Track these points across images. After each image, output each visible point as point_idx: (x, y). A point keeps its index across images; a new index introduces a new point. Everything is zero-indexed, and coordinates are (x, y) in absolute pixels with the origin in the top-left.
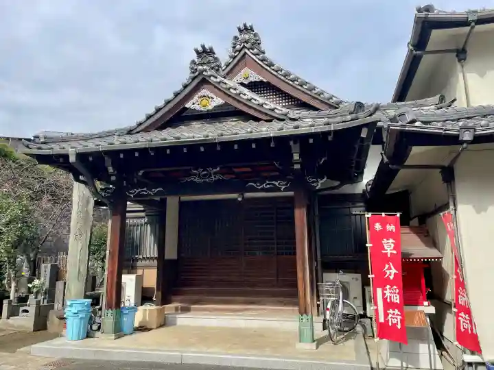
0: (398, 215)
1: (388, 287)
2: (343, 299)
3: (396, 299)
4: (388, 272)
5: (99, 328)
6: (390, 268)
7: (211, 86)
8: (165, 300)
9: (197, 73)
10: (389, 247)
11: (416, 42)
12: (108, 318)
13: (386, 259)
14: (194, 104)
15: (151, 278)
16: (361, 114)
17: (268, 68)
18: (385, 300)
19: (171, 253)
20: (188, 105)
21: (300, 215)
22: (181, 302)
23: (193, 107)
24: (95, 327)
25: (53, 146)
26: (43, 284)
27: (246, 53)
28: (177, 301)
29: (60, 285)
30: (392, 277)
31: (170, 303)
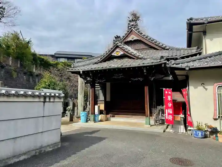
0: (171, 89)
1: (169, 109)
2: (161, 114)
3: (171, 112)
4: (169, 105)
5: (89, 120)
6: (169, 104)
7: (119, 48)
8: (107, 114)
9: (115, 44)
10: (169, 98)
11: (189, 28)
12: (92, 117)
13: (168, 101)
14: (114, 54)
15: (102, 107)
16: (162, 60)
17: (140, 35)
18: (168, 113)
19: (108, 99)
20: (113, 54)
21: (146, 89)
22: (112, 114)
23: (114, 55)
24: (88, 120)
25: (76, 69)
26: (71, 108)
27: (132, 30)
28: (110, 114)
29: (76, 108)
30: (170, 106)
31: (108, 114)
